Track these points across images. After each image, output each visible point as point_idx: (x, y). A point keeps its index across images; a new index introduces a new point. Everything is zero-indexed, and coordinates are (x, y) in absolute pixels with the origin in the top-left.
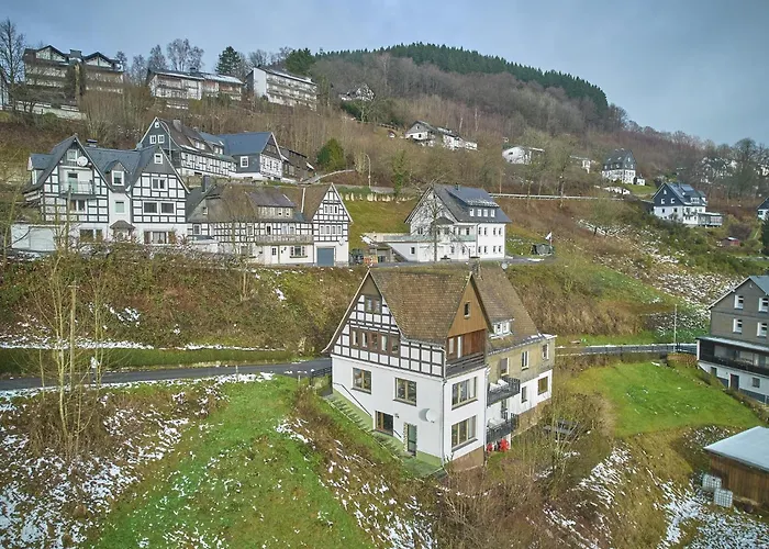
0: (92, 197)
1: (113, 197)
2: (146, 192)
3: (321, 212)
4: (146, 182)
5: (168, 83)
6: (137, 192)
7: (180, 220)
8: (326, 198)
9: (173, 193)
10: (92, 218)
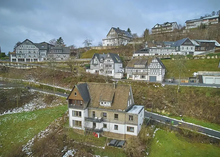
0: (97, 64)
1: (101, 64)
2: (106, 63)
3: (151, 65)
4: (106, 61)
5: (190, 24)
6: (104, 63)
7: (112, 68)
8: (153, 61)
9: (111, 63)
10: (97, 68)
